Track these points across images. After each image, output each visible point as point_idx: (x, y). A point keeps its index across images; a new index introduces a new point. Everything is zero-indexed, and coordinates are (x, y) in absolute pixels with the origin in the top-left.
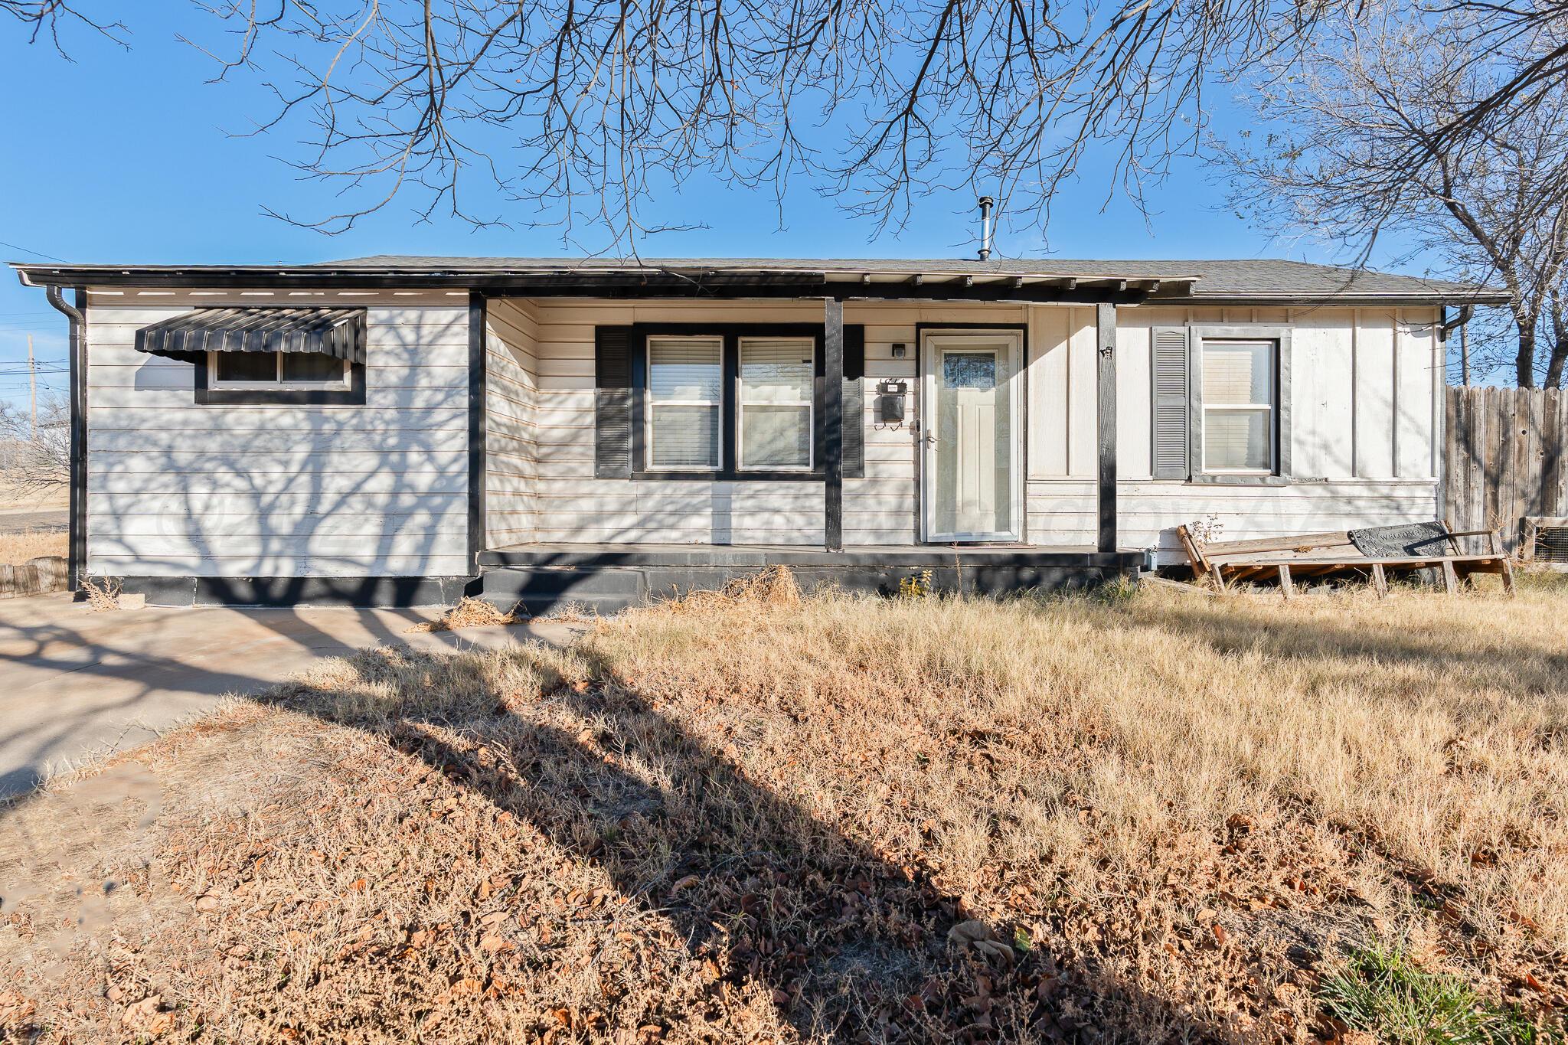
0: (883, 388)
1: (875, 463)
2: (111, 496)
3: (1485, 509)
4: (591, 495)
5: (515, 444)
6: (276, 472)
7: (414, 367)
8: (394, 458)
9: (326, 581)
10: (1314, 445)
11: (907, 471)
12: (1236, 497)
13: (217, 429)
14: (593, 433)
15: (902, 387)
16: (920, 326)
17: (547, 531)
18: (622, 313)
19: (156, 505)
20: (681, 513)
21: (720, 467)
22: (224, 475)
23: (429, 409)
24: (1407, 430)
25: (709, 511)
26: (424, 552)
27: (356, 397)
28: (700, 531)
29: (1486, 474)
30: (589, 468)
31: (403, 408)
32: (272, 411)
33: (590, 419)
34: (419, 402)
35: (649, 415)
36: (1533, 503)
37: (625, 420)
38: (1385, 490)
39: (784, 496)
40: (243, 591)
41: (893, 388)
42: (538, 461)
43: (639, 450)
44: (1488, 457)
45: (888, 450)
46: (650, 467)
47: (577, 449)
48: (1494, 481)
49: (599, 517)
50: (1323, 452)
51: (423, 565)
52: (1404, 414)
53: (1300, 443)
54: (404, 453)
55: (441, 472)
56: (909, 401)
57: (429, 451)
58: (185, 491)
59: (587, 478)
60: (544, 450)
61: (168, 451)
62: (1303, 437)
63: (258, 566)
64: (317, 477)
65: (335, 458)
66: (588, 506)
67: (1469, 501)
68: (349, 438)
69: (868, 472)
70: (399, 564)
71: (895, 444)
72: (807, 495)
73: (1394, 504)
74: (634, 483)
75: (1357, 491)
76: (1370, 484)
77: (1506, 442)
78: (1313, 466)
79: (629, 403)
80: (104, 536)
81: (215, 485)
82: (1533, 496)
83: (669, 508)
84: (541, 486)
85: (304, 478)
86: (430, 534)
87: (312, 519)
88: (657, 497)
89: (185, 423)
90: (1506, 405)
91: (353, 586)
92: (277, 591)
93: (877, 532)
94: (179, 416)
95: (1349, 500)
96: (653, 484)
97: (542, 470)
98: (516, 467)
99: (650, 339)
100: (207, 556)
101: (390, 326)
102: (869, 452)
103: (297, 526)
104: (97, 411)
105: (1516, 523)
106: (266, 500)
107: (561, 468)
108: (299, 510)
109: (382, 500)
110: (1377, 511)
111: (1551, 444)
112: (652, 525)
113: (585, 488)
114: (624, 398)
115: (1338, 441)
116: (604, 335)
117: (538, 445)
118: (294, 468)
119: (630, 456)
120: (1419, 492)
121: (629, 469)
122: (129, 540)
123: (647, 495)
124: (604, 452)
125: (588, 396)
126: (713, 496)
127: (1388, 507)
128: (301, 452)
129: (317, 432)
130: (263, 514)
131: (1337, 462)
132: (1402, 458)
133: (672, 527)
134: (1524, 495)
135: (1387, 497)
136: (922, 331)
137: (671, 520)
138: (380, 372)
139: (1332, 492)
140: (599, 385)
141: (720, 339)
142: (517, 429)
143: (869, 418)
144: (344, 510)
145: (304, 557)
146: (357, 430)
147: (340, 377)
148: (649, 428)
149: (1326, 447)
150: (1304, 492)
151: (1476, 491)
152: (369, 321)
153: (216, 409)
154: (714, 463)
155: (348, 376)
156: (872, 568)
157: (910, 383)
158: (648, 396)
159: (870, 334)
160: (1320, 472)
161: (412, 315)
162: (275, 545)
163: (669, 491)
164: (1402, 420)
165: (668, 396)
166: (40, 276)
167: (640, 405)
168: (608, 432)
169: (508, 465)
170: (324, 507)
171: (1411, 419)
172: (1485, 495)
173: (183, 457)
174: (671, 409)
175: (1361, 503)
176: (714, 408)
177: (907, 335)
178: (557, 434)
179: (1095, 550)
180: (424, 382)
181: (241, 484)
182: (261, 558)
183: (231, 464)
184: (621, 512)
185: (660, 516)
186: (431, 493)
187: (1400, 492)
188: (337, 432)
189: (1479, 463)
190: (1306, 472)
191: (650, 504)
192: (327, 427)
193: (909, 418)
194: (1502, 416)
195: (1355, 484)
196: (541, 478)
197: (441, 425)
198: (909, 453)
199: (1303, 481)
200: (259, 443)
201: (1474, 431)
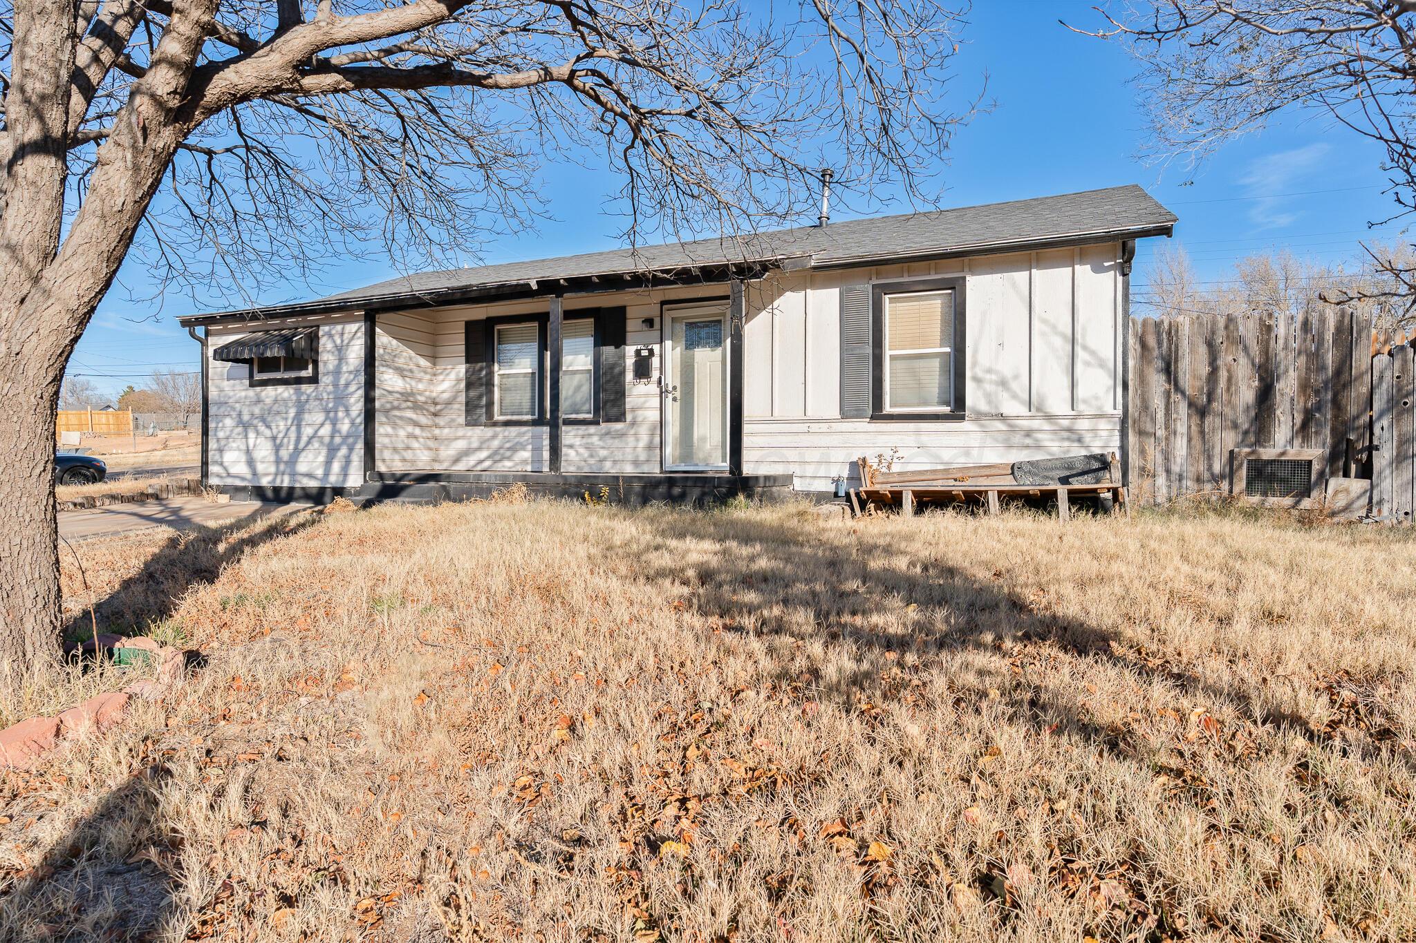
0: (638, 352)
1: (633, 410)
2: (218, 440)
3: (1190, 440)
4: (463, 437)
5: (409, 404)
6: (282, 424)
7: (340, 360)
8: (332, 414)
9: (303, 489)
10: (991, 382)
11: (654, 416)
12: (918, 432)
13: (259, 401)
14: (464, 394)
15: (651, 352)
16: (663, 303)
17: (440, 462)
18: (480, 312)
19: (234, 445)
20: (514, 449)
21: (536, 417)
22: (262, 428)
23: (347, 385)
24: (1087, 364)
25: (530, 447)
26: (345, 472)
27: (314, 380)
28: (525, 462)
29: (1191, 405)
30: (462, 420)
31: (336, 385)
32: (280, 389)
33: (463, 385)
34: (342, 381)
35: (496, 380)
36: (1246, 433)
37: (481, 385)
38: (1065, 423)
39: (576, 436)
40: (270, 494)
41: (645, 353)
42: (435, 415)
43: (490, 404)
44: (1193, 387)
45: (642, 400)
46: (497, 417)
47: (456, 406)
48: (1201, 411)
49: (467, 453)
50: (1000, 388)
51: (344, 481)
52: (1085, 348)
53: (977, 380)
54: (336, 412)
55: (353, 423)
56: (655, 361)
57: (347, 411)
58: (246, 437)
59: (460, 425)
60: (439, 407)
61: (240, 415)
62: (980, 374)
63: (274, 480)
64: (299, 427)
65: (306, 416)
66: (461, 445)
67: (1171, 432)
68: (313, 404)
69: (629, 417)
70: (333, 480)
71: (647, 395)
72: (590, 435)
73: (1074, 437)
74: (487, 429)
75: (1036, 424)
76: (1049, 417)
77: (1214, 371)
78: (989, 402)
79: (484, 373)
80: (215, 462)
81: (258, 433)
82: (1246, 426)
83: (508, 445)
84: (437, 432)
85: (293, 428)
86: (348, 461)
87: (297, 452)
88: (500, 437)
89: (246, 397)
90: (1213, 333)
91: (314, 491)
92: (283, 494)
93: (636, 463)
94: (243, 394)
95: (1028, 433)
96: (498, 429)
97: (437, 420)
98: (411, 419)
99: (497, 327)
100: (255, 474)
101: (331, 336)
102: (630, 402)
103: (291, 456)
104: (213, 394)
105: (1226, 455)
106: (278, 441)
107: (447, 419)
108: (291, 447)
109: (327, 440)
110: (1057, 444)
111: (1266, 371)
112: (497, 457)
113: (461, 432)
114: (481, 369)
115: (1016, 377)
116: (470, 326)
117: (436, 404)
118: (289, 422)
119: (484, 410)
120: (1103, 425)
121: (483, 419)
122: (226, 464)
123: (494, 437)
124: (470, 407)
125: (462, 369)
126: (533, 437)
127: (1068, 439)
128: (292, 412)
129: (299, 401)
130: (277, 448)
131: (1015, 396)
132: (1081, 392)
133: (509, 458)
134: (1235, 426)
135: (1070, 430)
136: (665, 307)
137: (508, 454)
138: (325, 363)
139: (1010, 425)
140: (467, 362)
141: (536, 324)
142: (412, 394)
143: (629, 376)
144: (310, 447)
145: (293, 474)
146: (317, 399)
147: (306, 368)
148: (496, 390)
149: (1003, 383)
150: (982, 426)
151: (1179, 423)
152: (321, 333)
153: (258, 389)
154: (533, 414)
155: (310, 367)
156: (577, 486)
157: (656, 348)
158: (496, 367)
159: (630, 313)
160: (997, 407)
161: (339, 327)
162: (282, 467)
163: (506, 434)
164: (1081, 354)
165: (511, 367)
166: (186, 323)
167: (490, 374)
168: (473, 393)
169: (401, 418)
170: (302, 445)
171: (1093, 353)
172: (1189, 427)
173: (246, 418)
174: (509, 376)
175: (1039, 436)
176: (533, 374)
177: (654, 311)
178: (446, 396)
179: (727, 475)
180: (345, 369)
181: (268, 433)
182: (276, 474)
183: (264, 420)
184: (479, 449)
185: (502, 451)
186: (347, 437)
187: (1083, 425)
188: (307, 401)
189: (1183, 393)
190: (983, 407)
191: (496, 443)
192: (304, 398)
193: (655, 374)
194: (1210, 344)
195: (1032, 418)
196: (437, 426)
197: (352, 393)
198: (656, 402)
199: (979, 416)
200: (275, 408)
201: (1176, 361)
